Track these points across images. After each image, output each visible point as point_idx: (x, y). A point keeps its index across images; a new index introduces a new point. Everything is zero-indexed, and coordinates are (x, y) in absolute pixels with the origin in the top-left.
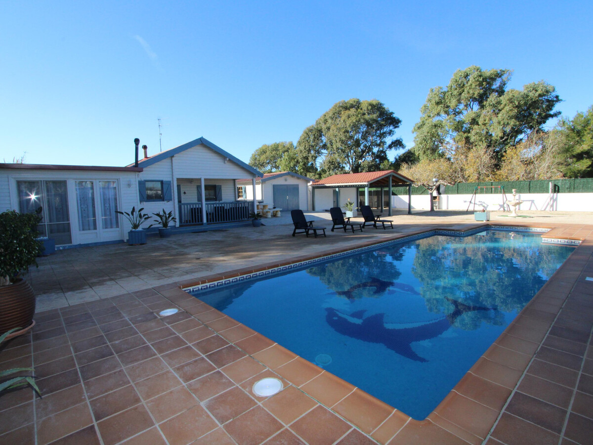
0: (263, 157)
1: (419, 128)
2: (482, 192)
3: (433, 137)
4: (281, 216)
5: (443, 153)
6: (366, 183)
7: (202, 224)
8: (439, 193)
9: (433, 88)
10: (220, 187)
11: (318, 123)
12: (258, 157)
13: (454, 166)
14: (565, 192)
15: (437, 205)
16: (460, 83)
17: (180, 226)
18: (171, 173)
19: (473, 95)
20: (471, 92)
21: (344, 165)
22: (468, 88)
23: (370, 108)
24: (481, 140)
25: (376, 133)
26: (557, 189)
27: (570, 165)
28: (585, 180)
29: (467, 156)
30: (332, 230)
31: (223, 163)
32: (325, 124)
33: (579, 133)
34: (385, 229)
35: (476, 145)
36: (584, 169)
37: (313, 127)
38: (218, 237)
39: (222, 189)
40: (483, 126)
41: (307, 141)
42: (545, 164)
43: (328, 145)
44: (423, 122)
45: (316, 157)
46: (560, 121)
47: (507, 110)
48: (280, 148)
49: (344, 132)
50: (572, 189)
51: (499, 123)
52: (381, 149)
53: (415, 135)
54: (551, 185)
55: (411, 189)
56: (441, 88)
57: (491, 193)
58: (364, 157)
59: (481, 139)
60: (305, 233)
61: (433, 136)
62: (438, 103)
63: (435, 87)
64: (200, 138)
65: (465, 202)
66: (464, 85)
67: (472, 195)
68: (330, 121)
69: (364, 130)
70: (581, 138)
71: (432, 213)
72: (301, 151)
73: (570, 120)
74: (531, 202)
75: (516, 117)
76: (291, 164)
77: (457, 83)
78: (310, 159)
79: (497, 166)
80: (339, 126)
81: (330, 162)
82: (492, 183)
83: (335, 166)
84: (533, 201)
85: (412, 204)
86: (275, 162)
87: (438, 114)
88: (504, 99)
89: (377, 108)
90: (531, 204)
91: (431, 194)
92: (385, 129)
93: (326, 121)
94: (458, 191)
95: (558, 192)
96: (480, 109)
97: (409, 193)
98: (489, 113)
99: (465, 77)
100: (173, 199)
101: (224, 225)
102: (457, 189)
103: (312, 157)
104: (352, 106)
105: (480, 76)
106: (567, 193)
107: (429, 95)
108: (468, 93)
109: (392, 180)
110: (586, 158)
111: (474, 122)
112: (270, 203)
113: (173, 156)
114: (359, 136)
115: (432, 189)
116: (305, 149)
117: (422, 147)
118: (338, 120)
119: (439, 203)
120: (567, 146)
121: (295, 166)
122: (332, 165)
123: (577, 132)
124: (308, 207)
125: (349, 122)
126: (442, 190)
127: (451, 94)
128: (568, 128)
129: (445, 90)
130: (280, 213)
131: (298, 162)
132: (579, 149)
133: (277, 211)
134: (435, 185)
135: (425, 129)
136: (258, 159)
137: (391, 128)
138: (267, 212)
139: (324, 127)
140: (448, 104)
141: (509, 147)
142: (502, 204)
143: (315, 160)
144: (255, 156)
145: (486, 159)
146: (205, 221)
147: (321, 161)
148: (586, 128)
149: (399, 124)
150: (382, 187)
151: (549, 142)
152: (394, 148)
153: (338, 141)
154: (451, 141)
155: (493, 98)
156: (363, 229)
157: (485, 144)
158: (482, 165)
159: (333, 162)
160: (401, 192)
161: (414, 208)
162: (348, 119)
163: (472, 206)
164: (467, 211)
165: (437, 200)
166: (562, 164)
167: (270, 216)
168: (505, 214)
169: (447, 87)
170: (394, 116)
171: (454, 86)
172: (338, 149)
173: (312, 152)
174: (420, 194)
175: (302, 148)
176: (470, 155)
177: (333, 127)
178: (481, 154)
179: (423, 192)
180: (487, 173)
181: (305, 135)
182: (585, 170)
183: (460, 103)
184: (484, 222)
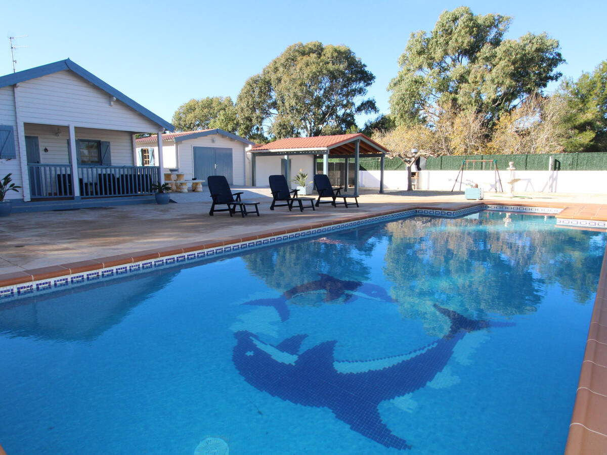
0: (190, 116)
1: (395, 84)
2: (470, 168)
3: (413, 97)
4: (204, 191)
5: (424, 118)
6: (325, 149)
7: (73, 198)
8: (419, 169)
9: (415, 32)
10: (108, 145)
11: (266, 72)
12: (183, 116)
13: (437, 136)
14: (566, 169)
15: (415, 183)
16: (447, 28)
17: (32, 200)
18: (12, 113)
19: (462, 45)
20: (460, 40)
21: (300, 130)
22: (456, 35)
23: (335, 54)
24: (470, 103)
25: (342, 91)
26: (557, 166)
27: (571, 137)
28: (589, 154)
29: (453, 123)
30: (272, 208)
31: (107, 105)
32: (275, 72)
33: (584, 99)
34: (347, 207)
35: (463, 110)
36: (586, 142)
37: (259, 77)
38: (90, 216)
39: (112, 147)
40: (473, 85)
41: (252, 96)
42: (543, 136)
43: (279, 102)
44: (401, 77)
45: (263, 119)
46: (563, 83)
47: (503, 65)
48: (213, 105)
49: (301, 85)
50: (575, 166)
51: (493, 81)
52: (348, 111)
53: (390, 93)
54: (551, 161)
55: (384, 164)
56: (425, 34)
57: (482, 169)
58: (325, 121)
59: (471, 101)
60: (228, 212)
61: (412, 95)
62: (420, 53)
63: (417, 32)
64: (66, 60)
65: (450, 180)
66: (451, 31)
67: (459, 171)
68: (281, 69)
69: (327, 86)
70: (585, 105)
71: (410, 192)
72: (242, 110)
73: (574, 82)
74: (527, 181)
75: (512, 75)
76: (229, 126)
77: (443, 28)
78: (254, 121)
79: (488, 137)
80: (293, 76)
81: (280, 125)
82: (482, 156)
83: (287, 131)
84: (529, 180)
85: (385, 183)
86: (208, 124)
87: (420, 68)
88: (499, 50)
89: (345, 56)
90: (528, 184)
91: (409, 168)
92: (355, 86)
93: (276, 69)
94: (441, 166)
95: (559, 169)
96: (471, 63)
97: (381, 167)
98: (482, 68)
99: (453, 21)
100: (17, 157)
101: (111, 200)
102: (440, 163)
103: (257, 118)
104: (311, 51)
105: (471, 20)
106: (569, 170)
107: (409, 41)
108: (456, 41)
109: (360, 147)
110: (590, 130)
111: (462, 79)
112: (188, 173)
113: (14, 86)
114: (319, 93)
115: (410, 162)
116: (248, 106)
117: (398, 108)
118: (292, 69)
119: (418, 182)
120: (569, 115)
121: (234, 129)
122: (284, 129)
123: (581, 97)
124: (245, 181)
125: (307, 71)
126: (422, 164)
127: (437, 42)
128: (572, 92)
129: (429, 36)
130: (201, 186)
131: (238, 124)
132: (582, 118)
133: (197, 184)
134: (414, 157)
135: (404, 86)
136: (183, 119)
137: (362, 84)
138: (181, 184)
139: (273, 77)
140: (433, 55)
141: (503, 114)
142: (494, 183)
143: (261, 123)
144: (179, 114)
145: (476, 126)
146: (77, 192)
147: (270, 125)
148: (592, 93)
149: (372, 81)
150: (347, 157)
151: (549, 108)
152: (363, 111)
153: (292, 96)
154: (435, 105)
155: (486, 50)
156: (316, 208)
157: (475, 108)
158: (471, 135)
159: (284, 125)
160: (372, 166)
161: (387, 188)
162: (306, 67)
163: (458, 184)
164: (452, 191)
165: (415, 177)
166: (563, 136)
167: (186, 190)
168: (497, 194)
169: (431, 32)
170: (366, 69)
171: (440, 33)
172: (292, 108)
173: (258, 112)
174: (395, 169)
175: (244, 105)
176: (457, 121)
177: (285, 78)
178: (469, 121)
179: (399, 167)
180: (476, 145)
181: (248, 87)
182: (587, 144)
183: (446, 54)
184: (478, 200)
